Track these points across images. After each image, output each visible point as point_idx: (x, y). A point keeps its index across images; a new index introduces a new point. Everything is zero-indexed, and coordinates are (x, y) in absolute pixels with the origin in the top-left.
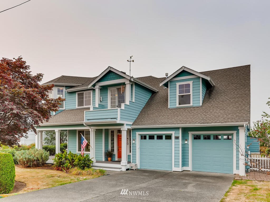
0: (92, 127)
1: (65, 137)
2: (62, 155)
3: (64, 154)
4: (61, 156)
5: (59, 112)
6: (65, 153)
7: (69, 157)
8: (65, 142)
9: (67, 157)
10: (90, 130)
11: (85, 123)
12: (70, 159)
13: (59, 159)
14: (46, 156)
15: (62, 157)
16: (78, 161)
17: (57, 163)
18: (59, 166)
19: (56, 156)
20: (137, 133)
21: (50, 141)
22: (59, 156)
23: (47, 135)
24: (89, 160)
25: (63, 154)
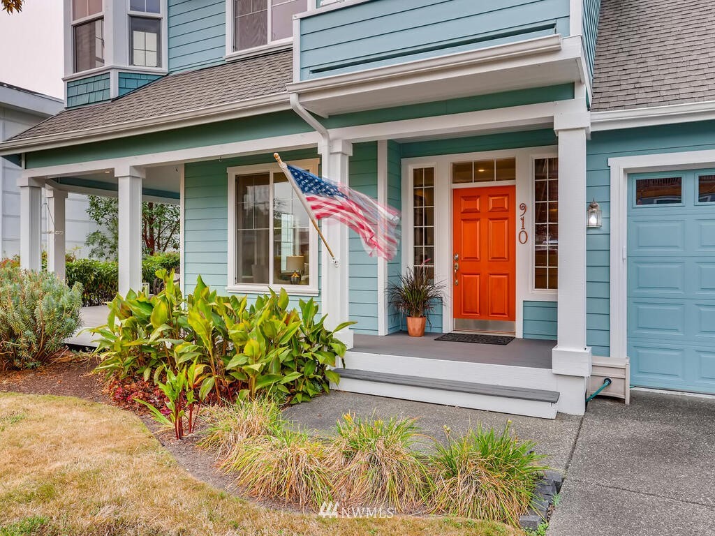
0: (333, 132)
1: (168, 233)
2: (150, 306)
3: (160, 296)
4: (145, 312)
5: (141, 83)
6: (168, 292)
7: (197, 321)
8: (170, 250)
9: (180, 320)
10: (323, 150)
11: (300, 95)
12: (202, 333)
13: (132, 331)
14: (62, 309)
15: (148, 318)
16: (263, 343)
17: (120, 355)
18: (134, 375)
19: (114, 313)
20: (613, 161)
21: (111, 247)
22: (130, 313)
23: (97, 220)
24: (322, 338)
25: (157, 300)
